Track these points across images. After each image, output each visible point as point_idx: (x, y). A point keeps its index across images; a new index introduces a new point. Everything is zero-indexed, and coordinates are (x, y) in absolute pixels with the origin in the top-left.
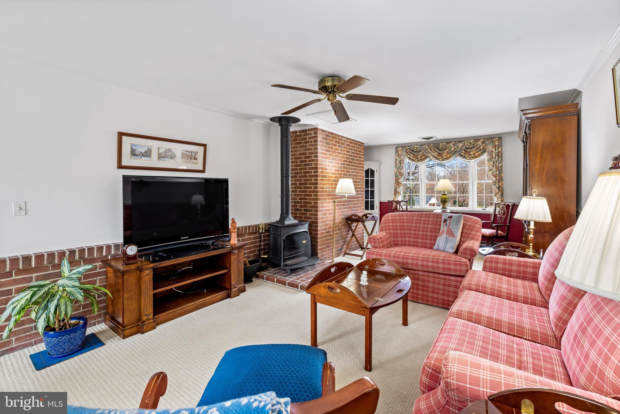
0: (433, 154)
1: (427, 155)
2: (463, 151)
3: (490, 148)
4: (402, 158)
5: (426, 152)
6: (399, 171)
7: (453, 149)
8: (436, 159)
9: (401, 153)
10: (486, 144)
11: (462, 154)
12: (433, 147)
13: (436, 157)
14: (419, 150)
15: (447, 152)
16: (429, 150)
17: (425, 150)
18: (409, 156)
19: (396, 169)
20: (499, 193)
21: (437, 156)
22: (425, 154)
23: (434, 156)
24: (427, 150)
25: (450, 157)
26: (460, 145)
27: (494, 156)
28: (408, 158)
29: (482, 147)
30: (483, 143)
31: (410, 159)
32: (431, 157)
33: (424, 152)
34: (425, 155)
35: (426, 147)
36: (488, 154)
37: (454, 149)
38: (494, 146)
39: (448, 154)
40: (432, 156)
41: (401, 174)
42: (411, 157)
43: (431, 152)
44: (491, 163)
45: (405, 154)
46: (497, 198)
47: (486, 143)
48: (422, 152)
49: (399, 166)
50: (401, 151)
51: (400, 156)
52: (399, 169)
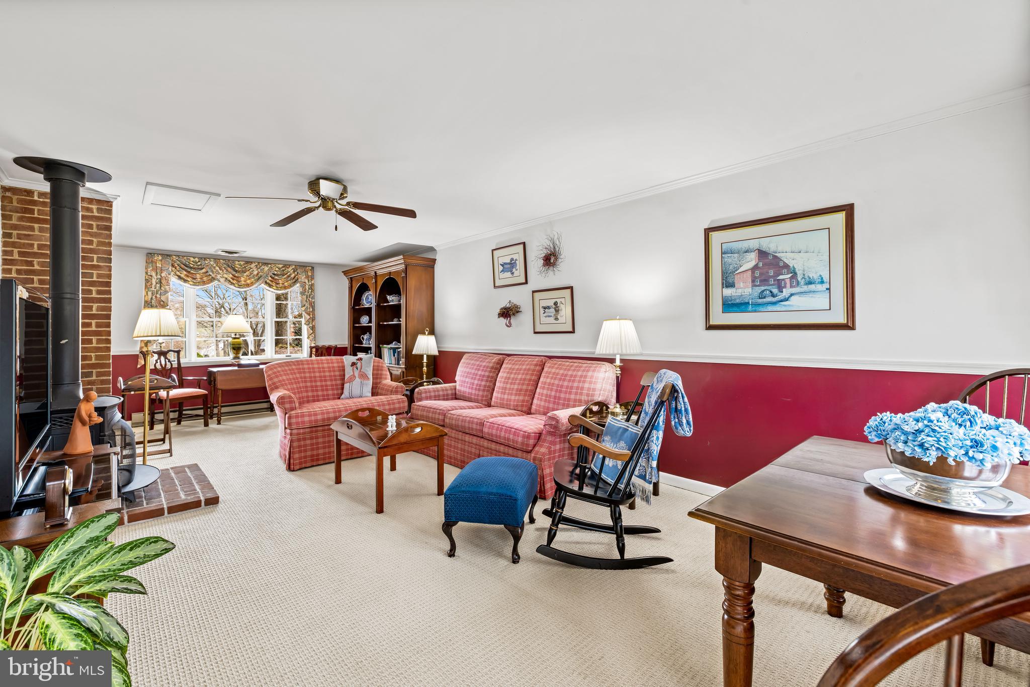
0: (225, 276)
1: (213, 276)
2: (270, 278)
3: (303, 278)
4: (163, 275)
5: (212, 271)
6: (156, 297)
7: (255, 273)
8: (231, 285)
9: (160, 266)
10: (298, 273)
11: (268, 281)
12: (225, 266)
13: (229, 281)
14: (200, 267)
15: (247, 276)
16: (217, 268)
17: (210, 268)
18: (178, 273)
19: (150, 293)
20: (313, 335)
21: (231, 280)
22: (211, 274)
23: (226, 278)
24: (214, 267)
25: (252, 284)
26: (266, 269)
27: (307, 289)
28: (177, 277)
29: (293, 276)
30: (294, 272)
31: (180, 278)
32: (222, 280)
33: (209, 270)
34: (210, 275)
35: (212, 263)
36: (301, 286)
37: (258, 274)
38: (307, 277)
39: (249, 279)
40: (224, 279)
41: (162, 303)
42: (182, 276)
43: (221, 272)
44: (305, 297)
45: (170, 269)
46: (310, 340)
47: (298, 271)
48: (204, 270)
49: (157, 288)
50: (160, 262)
51: (158, 271)
52: (157, 294)
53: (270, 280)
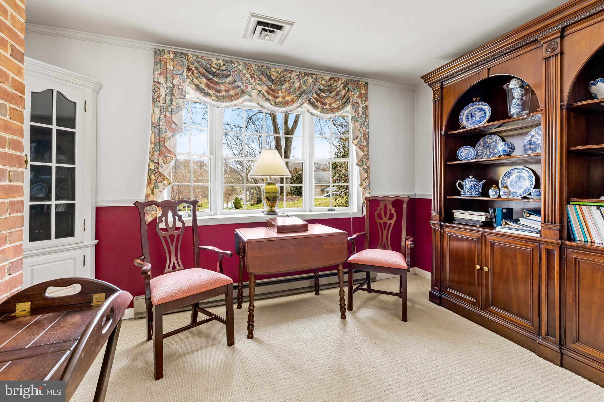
0: (259, 87)
1: (242, 87)
2: (315, 95)
3: (355, 97)
4: (175, 82)
5: (241, 79)
6: (165, 116)
7: (297, 85)
8: (265, 101)
9: (172, 68)
10: (349, 89)
11: (312, 100)
12: (258, 73)
13: (264, 95)
14: (225, 72)
15: (287, 90)
16: (248, 75)
17: (239, 75)
18: (196, 81)
19: (157, 110)
20: (367, 180)
21: (266, 94)
22: (240, 84)
23: (260, 91)
24: (244, 75)
25: (293, 101)
26: (310, 80)
27: (361, 113)
28: (194, 86)
29: (343, 93)
30: (344, 88)
31: (198, 88)
32: (254, 93)
33: (237, 79)
34: (239, 87)
35: (241, 67)
36: (353, 108)
37: (299, 88)
38: (360, 96)
39: (289, 94)
40: (257, 92)
41: (173, 126)
42: (202, 86)
43: (252, 81)
44: (358, 124)
45: (185, 74)
46: (364, 188)
47: (350, 86)
48: (230, 79)
49: (167, 102)
50: (171, 63)
51: (168, 76)
52: (167, 111)
53: (315, 99)
